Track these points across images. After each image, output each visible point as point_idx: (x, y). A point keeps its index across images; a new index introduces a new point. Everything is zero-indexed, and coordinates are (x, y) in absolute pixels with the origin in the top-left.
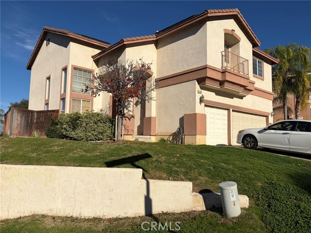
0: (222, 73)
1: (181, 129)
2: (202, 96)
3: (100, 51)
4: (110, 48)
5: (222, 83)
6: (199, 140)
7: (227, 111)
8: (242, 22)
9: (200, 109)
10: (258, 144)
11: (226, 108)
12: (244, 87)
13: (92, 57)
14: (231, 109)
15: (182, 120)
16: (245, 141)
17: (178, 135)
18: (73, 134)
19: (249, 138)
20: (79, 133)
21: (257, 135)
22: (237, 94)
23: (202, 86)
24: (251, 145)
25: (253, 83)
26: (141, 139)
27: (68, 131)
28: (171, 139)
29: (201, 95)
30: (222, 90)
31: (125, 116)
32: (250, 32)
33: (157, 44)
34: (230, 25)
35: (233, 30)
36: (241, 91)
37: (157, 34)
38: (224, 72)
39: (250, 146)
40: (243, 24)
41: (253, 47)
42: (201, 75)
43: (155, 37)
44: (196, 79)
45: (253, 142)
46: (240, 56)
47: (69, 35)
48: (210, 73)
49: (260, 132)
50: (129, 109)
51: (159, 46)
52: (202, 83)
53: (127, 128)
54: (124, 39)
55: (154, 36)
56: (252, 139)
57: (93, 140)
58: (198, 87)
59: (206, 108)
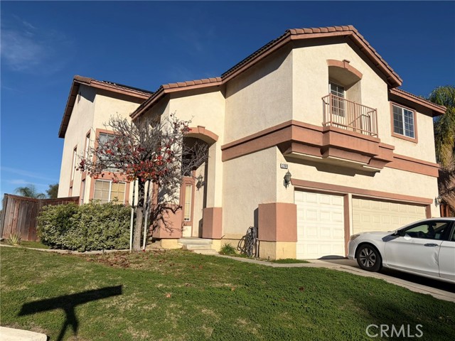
0: (323, 132)
1: (254, 231)
2: (288, 173)
3: (139, 105)
4: (150, 99)
5: (324, 150)
6: (282, 250)
7: (343, 197)
8: (362, 47)
9: (284, 195)
10: (383, 262)
11: (341, 192)
12: (372, 157)
13: (130, 116)
14: (350, 195)
15: (256, 212)
16: (361, 256)
17: (251, 239)
18: (63, 239)
19: (366, 250)
20: (72, 237)
21: (380, 245)
22: (360, 168)
23: (289, 155)
24: (370, 263)
25: (391, 149)
26: (191, 246)
27: (53, 235)
28: (242, 246)
29: (286, 171)
30: (326, 161)
31: (167, 206)
32: (380, 62)
33: (226, 90)
34: (342, 52)
35: (345, 61)
36: (364, 162)
37: (223, 76)
38: (326, 132)
39: (368, 265)
40: (365, 50)
41: (389, 88)
42: (283, 138)
43: (221, 79)
44: (277, 145)
45: (373, 258)
46: (363, 104)
47: (92, 85)
48: (297, 135)
49: (386, 239)
51: (228, 93)
52: (286, 152)
53: (170, 226)
54: (165, 86)
55: (219, 79)
56: (371, 252)
57: (100, 250)
58: (280, 157)
59: (298, 193)
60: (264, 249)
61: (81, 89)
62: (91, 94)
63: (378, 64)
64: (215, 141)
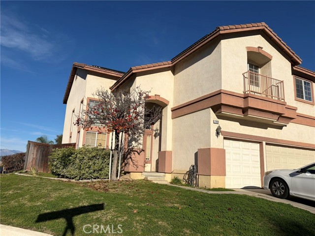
0: (244, 98)
1: (195, 168)
2: (219, 127)
3: (116, 81)
4: (123, 77)
5: (245, 110)
6: (215, 182)
7: (259, 144)
8: (272, 37)
9: (216, 142)
10: (290, 192)
11: (258, 141)
12: (280, 115)
13: (110, 89)
14: (264, 143)
15: (196, 154)
16: (273, 187)
17: (193, 173)
18: (65, 172)
19: (277, 183)
20: (71, 170)
21: (288, 179)
22: (271, 123)
23: (219, 114)
24: (280, 192)
25: (295, 109)
26: (151, 177)
27: (59, 168)
28: (186, 178)
29: (217, 125)
30: (246, 118)
31: (134, 150)
32: (285, 48)
33: (174, 70)
34: (257, 42)
35: (259, 47)
36: (274, 119)
37: (173, 60)
38: (246, 97)
39: (279, 194)
40: (274, 39)
41: (292, 66)
42: (215, 102)
43: (171, 63)
44: (211, 107)
45: (283, 188)
46: (273, 77)
47: (85, 68)
48: (225, 100)
49: (292, 175)
50: (139, 141)
51: (176, 72)
52: (218, 112)
53: (136, 164)
54: (133, 68)
55: (170, 62)
56: (281, 184)
57: (89, 179)
58: (213, 116)
59: (226, 141)
60: (202, 181)
61: (78, 72)
62: (84, 74)
63: (284, 49)
64: (167, 105)
